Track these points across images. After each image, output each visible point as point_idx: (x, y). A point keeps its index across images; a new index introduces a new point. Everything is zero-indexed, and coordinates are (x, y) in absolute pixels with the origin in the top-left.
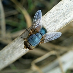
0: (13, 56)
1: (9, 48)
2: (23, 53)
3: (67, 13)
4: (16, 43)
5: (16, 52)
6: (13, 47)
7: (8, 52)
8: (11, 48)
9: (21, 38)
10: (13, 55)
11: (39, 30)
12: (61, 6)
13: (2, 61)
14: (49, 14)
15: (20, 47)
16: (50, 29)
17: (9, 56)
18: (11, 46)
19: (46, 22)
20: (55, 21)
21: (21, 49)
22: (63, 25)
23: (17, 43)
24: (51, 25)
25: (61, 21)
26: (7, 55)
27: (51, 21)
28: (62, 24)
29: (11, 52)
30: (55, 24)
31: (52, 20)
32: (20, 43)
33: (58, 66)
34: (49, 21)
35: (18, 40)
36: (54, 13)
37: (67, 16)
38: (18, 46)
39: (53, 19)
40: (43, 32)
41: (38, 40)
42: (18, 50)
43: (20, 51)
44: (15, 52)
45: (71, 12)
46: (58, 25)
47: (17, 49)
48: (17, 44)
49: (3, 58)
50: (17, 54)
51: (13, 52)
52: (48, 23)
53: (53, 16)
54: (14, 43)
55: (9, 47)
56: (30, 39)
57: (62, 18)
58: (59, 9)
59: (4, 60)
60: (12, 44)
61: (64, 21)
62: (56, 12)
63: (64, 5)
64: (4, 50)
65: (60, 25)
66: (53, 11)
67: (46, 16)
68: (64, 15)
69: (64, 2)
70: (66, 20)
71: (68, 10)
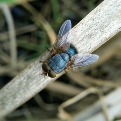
0: (27, 91)
1: (22, 78)
2: (43, 85)
3: (106, 24)
4: (32, 69)
5: (33, 85)
6: (28, 76)
7: (20, 84)
8: (25, 78)
9: (40, 62)
10: (28, 89)
12: (98, 13)
13: (11, 99)
14: (81, 25)
15: (38, 77)
16: (83, 49)
17: (21, 91)
19: (77, 38)
20: (90, 36)
21: (40, 80)
22: (101, 41)
23: (34, 70)
25: (98, 36)
26: (19, 89)
27: (83, 36)
28: (99, 40)
29: (24, 84)
30: (90, 40)
31: (85, 35)
32: (38, 70)
34: (81, 36)
35: (36, 66)
36: (88, 23)
37: (107, 28)
38: (36, 75)
39: (87, 33)
42: (35, 81)
43: (39, 82)
44: (31, 84)
45: (112, 22)
46: (95, 42)
47: (34, 78)
48: (34, 72)
49: (13, 93)
50: (33, 87)
51: (27, 85)
52: (80, 39)
53: (86, 28)
54: (28, 70)
55: (22, 76)
56: (51, 61)
57: (99, 31)
58: (94, 17)
59: (14, 97)
60: (26, 71)
61: (103, 36)
62: (91, 22)
63: (102, 12)
65: (96, 41)
66: (86, 21)
67: (76, 29)
68: (102, 27)
69: (102, 8)
70: (105, 34)
71: (107, 20)
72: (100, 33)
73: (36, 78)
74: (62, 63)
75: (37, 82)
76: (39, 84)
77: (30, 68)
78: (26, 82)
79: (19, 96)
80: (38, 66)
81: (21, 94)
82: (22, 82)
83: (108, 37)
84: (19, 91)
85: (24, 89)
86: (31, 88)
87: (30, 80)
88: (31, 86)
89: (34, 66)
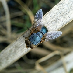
0: (15, 55)
1: (12, 47)
2: (25, 52)
3: (67, 12)
4: (18, 42)
5: (19, 51)
6: (16, 46)
7: (11, 51)
8: (14, 47)
9: (23, 37)
10: (16, 54)
11: (40, 29)
12: (61, 5)
13: (5, 60)
14: (50, 13)
15: (22, 46)
16: (51, 29)
18: (14, 45)
19: (47, 22)
20: (56, 21)
21: (23, 48)
22: (64, 24)
23: (19, 42)
24: (52, 25)
25: (61, 20)
26: (10, 54)
27: (52, 21)
28: (62, 23)
29: (13, 51)
30: (56, 23)
31: (53, 20)
32: (22, 42)
33: (62, 65)
34: (50, 21)
35: (21, 39)
36: (55, 12)
37: (67, 15)
38: (20, 45)
39: (54, 18)
40: (44, 31)
41: (39, 39)
42: (20, 49)
43: (22, 50)
44: (17, 51)
45: (71, 11)
46: (59, 25)
47: (20, 48)
48: (20, 43)
49: (6, 57)
50: (19, 53)
51: (15, 51)
52: (49, 23)
53: (54, 15)
54: (16, 42)
55: (12, 46)
56: (31, 38)
57: (62, 17)
58: (59, 8)
59: (7, 59)
61: (65, 21)
62: (57, 11)
63: (64, 4)
64: (7, 49)
65: (60, 24)
66: (53, 11)
67: (47, 15)
68: (64, 14)
69: (64, 2)
70: (66, 19)
71: (68, 10)
72: (63, 19)
73: (21, 47)
74: (38, 39)
75: (21, 50)
76: (23, 51)
77: (17, 41)
78: (14, 50)
79: (10, 58)
80: (22, 40)
81: (11, 57)
82: (11, 49)
83: (68, 21)
84: (10, 55)
85: (13, 54)
86: (17, 54)
87: (17, 48)
88: (17, 52)
89: (19, 40)
